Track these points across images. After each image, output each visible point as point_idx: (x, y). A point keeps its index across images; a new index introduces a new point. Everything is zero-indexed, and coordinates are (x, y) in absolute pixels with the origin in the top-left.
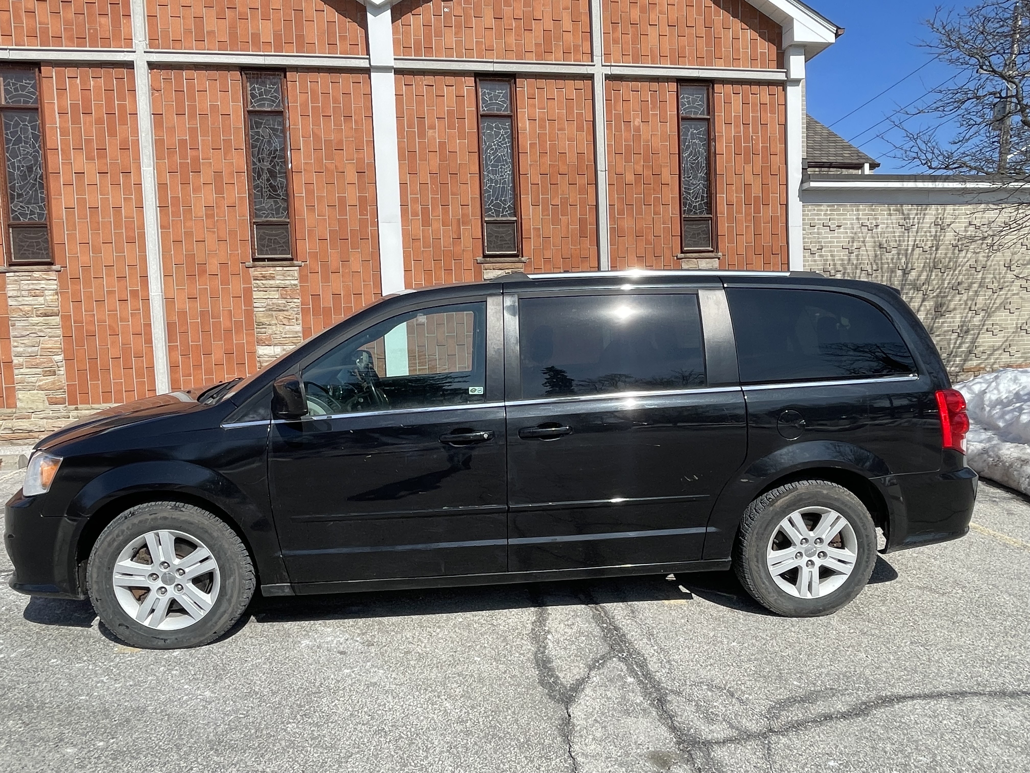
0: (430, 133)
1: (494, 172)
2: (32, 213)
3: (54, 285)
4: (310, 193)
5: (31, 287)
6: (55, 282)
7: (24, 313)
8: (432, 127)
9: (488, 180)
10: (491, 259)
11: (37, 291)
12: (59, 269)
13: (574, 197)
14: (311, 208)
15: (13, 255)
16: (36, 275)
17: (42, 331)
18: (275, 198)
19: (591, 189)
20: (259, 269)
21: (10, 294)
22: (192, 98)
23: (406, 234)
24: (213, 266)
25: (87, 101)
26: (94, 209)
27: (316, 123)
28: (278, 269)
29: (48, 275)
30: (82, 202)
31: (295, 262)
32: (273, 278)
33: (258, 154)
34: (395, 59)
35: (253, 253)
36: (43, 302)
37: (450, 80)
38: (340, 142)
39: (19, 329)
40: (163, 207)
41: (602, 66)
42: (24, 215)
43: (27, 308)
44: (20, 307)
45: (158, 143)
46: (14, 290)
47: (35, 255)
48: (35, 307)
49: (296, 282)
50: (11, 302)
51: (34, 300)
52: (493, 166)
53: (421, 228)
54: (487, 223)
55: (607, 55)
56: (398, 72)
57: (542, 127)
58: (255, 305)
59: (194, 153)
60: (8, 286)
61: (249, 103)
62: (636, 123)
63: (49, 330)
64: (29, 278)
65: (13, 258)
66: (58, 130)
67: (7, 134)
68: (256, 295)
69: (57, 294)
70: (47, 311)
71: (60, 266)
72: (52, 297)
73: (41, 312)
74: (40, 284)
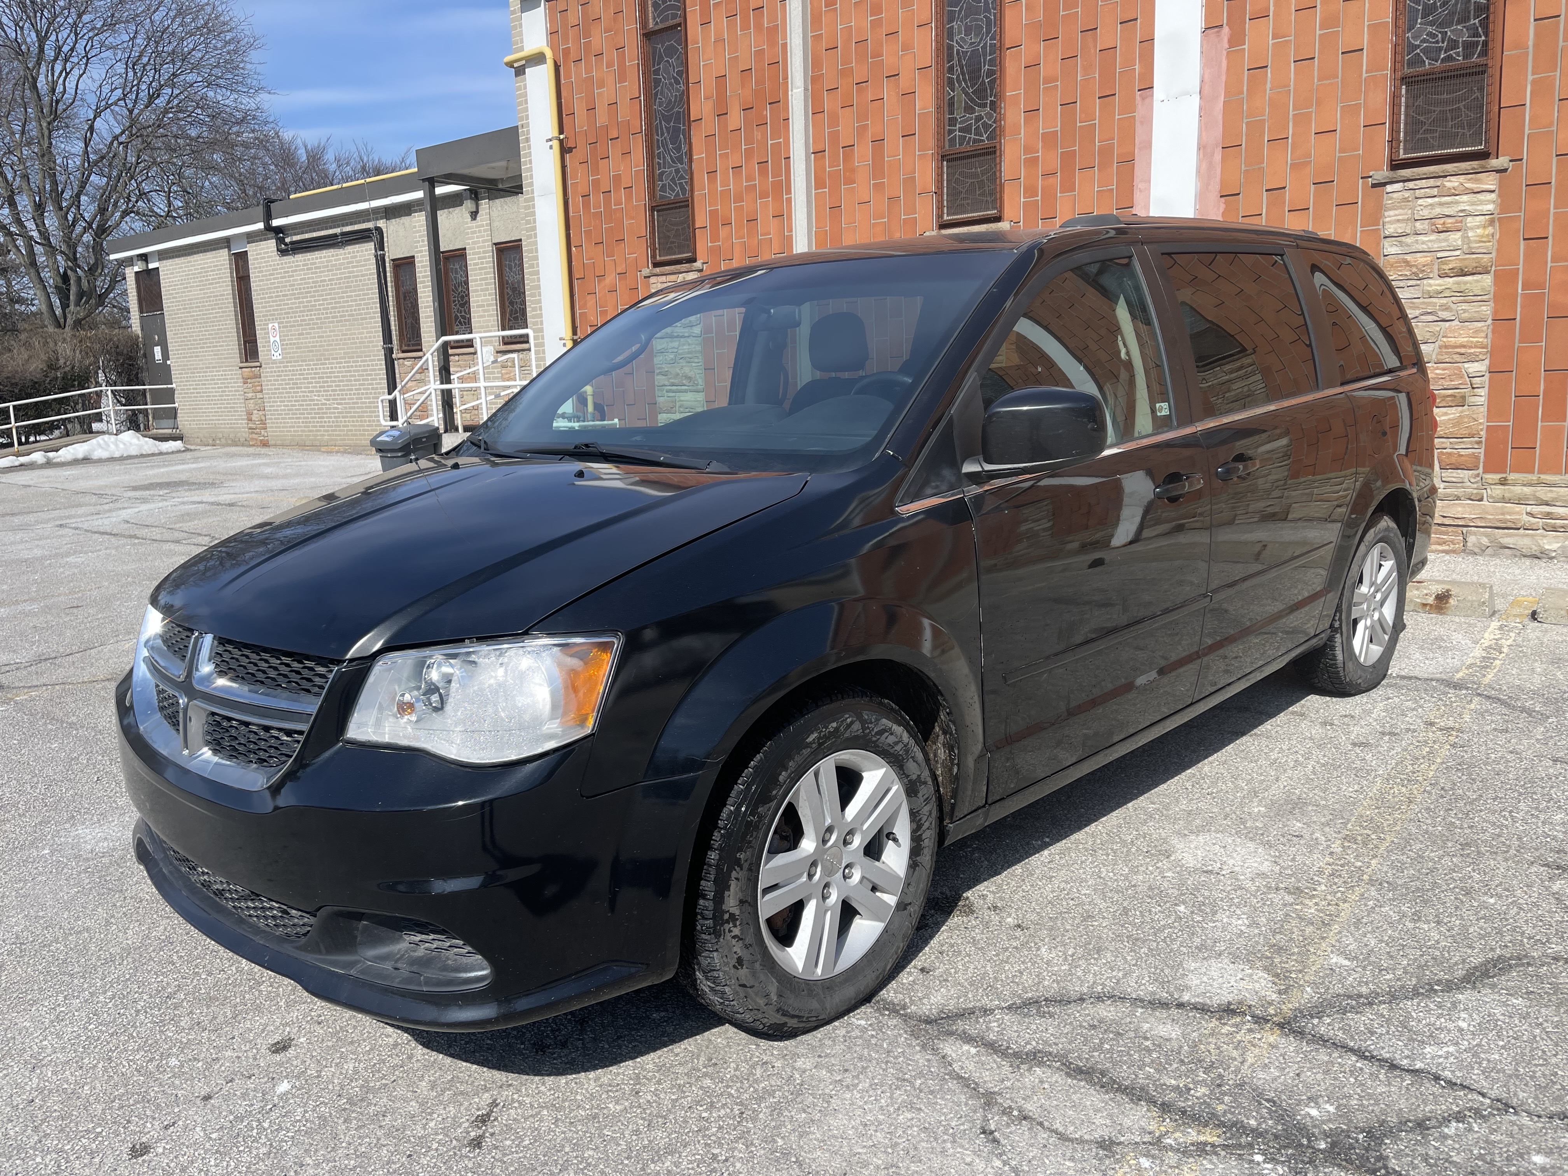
3: (1488, 204)
5: (1438, 211)
6: (1493, 196)
7: (1414, 270)
11: (1450, 220)
12: (1505, 166)
15: (1403, 145)
16: (1452, 183)
17: (1446, 308)
21: (1390, 229)
29: (1478, 181)
43: (1421, 259)
44: (1408, 257)
46: (1398, 221)
48: (1439, 255)
50: (1388, 247)
51: (1440, 241)
60: (1387, 214)
63: (1464, 306)
64: (1435, 191)
65: (1401, 151)
69: (1492, 222)
70: (1466, 263)
71: (1507, 158)
72: (1479, 231)
73: (1451, 266)
74: (1457, 203)
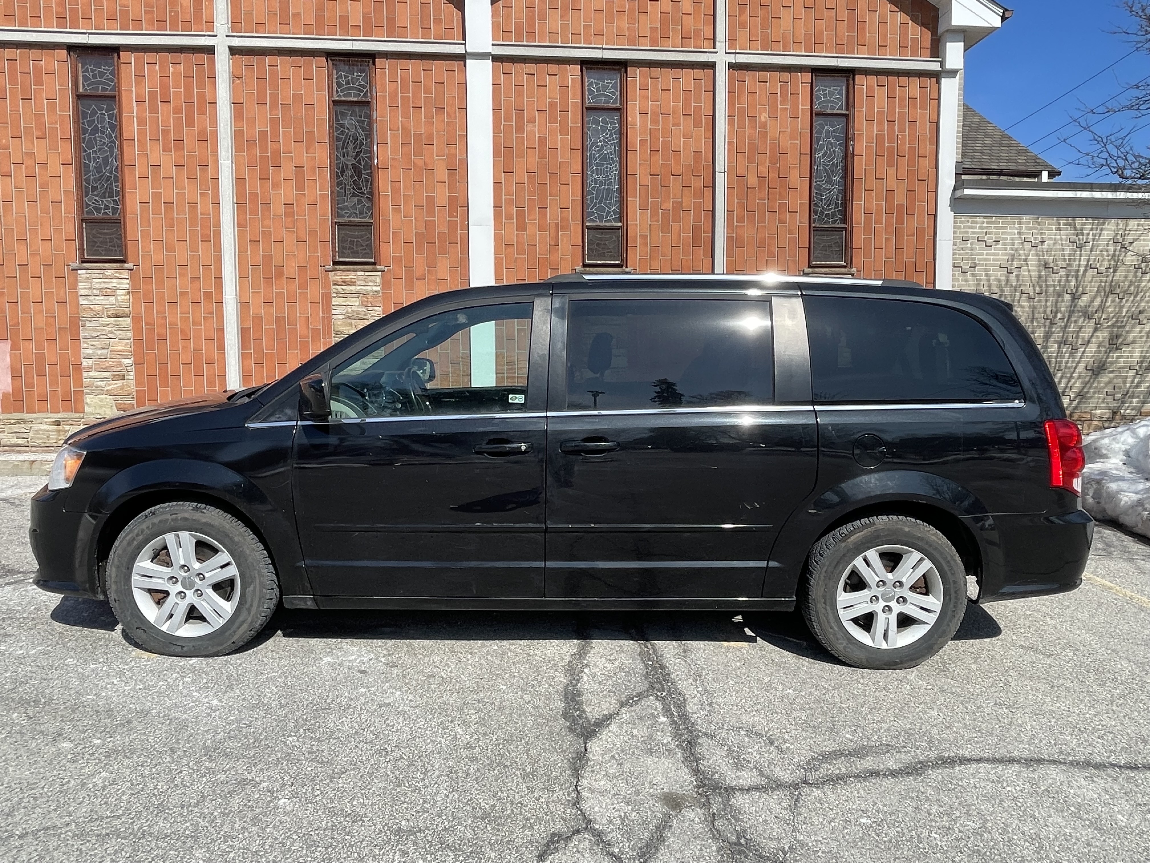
0: (528, 127)
1: (599, 172)
2: (107, 207)
3: (125, 284)
4: (396, 191)
5: (103, 285)
6: (127, 281)
7: (95, 313)
8: (532, 121)
9: (592, 181)
10: (591, 269)
11: (109, 291)
12: (132, 268)
13: (688, 201)
14: (397, 207)
15: (86, 251)
16: (108, 273)
17: (112, 333)
18: (358, 196)
19: (708, 192)
20: (339, 273)
21: (82, 292)
22: (274, 86)
23: (498, 238)
24: (291, 270)
25: (165, 88)
26: (169, 204)
27: (406, 115)
28: (359, 273)
29: (120, 273)
30: (157, 196)
31: (378, 267)
32: (354, 283)
33: (343, 149)
34: (493, 45)
35: (334, 256)
36: (114, 302)
37: (553, 68)
38: (431, 136)
39: (90, 330)
40: (240, 204)
41: (726, 53)
42: (98, 210)
43: (97, 308)
44: (91, 306)
45: (238, 135)
46: (85, 288)
47: (108, 252)
48: (106, 307)
49: (378, 289)
50: (82, 301)
51: (105, 300)
52: (597, 165)
53: (516, 232)
54: (588, 229)
55: (732, 40)
56: (496, 59)
57: (655, 121)
58: (334, 312)
59: (275, 145)
60: (80, 284)
61: (335, 93)
62: (763, 119)
63: (120, 332)
64: (101, 276)
65: (86, 255)
66: (135, 119)
67: (83, 123)
68: (335, 301)
69: (128, 293)
70: (118, 312)
71: (132, 264)
72: (123, 297)
73: (111, 312)
74: (112, 282)
